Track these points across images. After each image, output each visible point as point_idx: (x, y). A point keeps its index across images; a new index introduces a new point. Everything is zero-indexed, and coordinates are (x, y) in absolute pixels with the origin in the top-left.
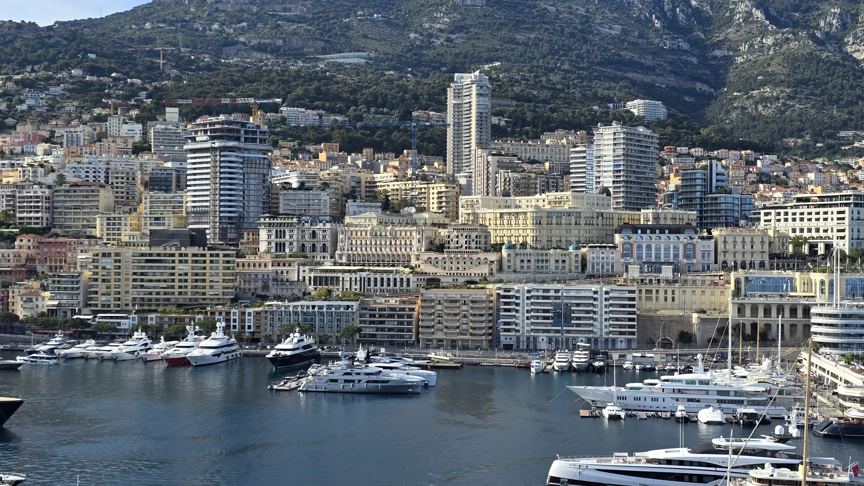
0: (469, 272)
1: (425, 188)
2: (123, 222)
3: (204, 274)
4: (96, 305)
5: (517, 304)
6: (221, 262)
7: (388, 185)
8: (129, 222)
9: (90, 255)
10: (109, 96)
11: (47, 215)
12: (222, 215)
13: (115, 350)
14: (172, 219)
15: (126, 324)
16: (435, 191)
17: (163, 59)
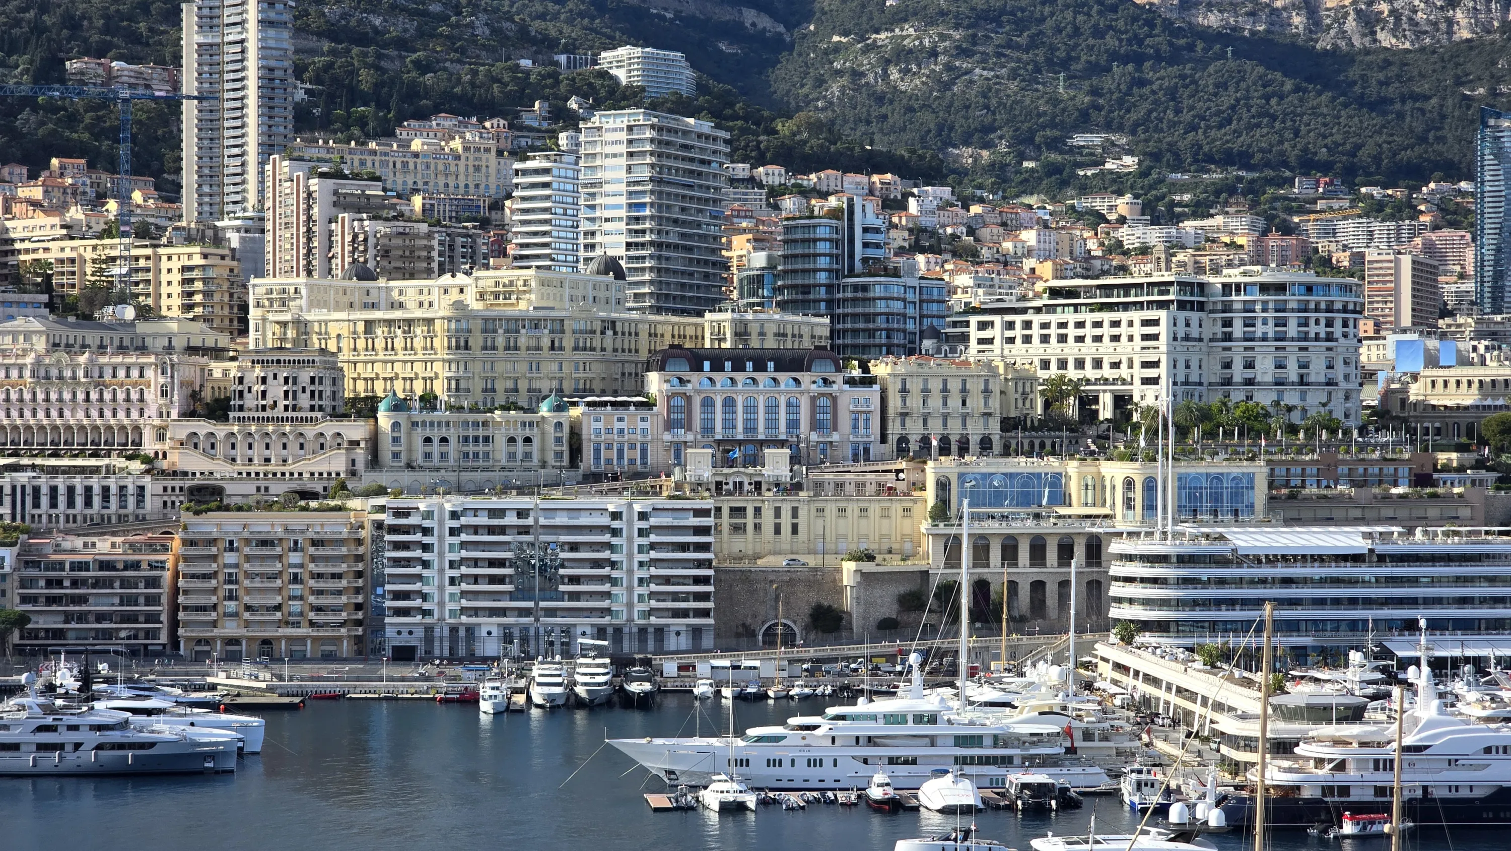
0: (295, 468)
1: (148, 258)
5: (426, 548)
7: (46, 250)
16: (176, 265)
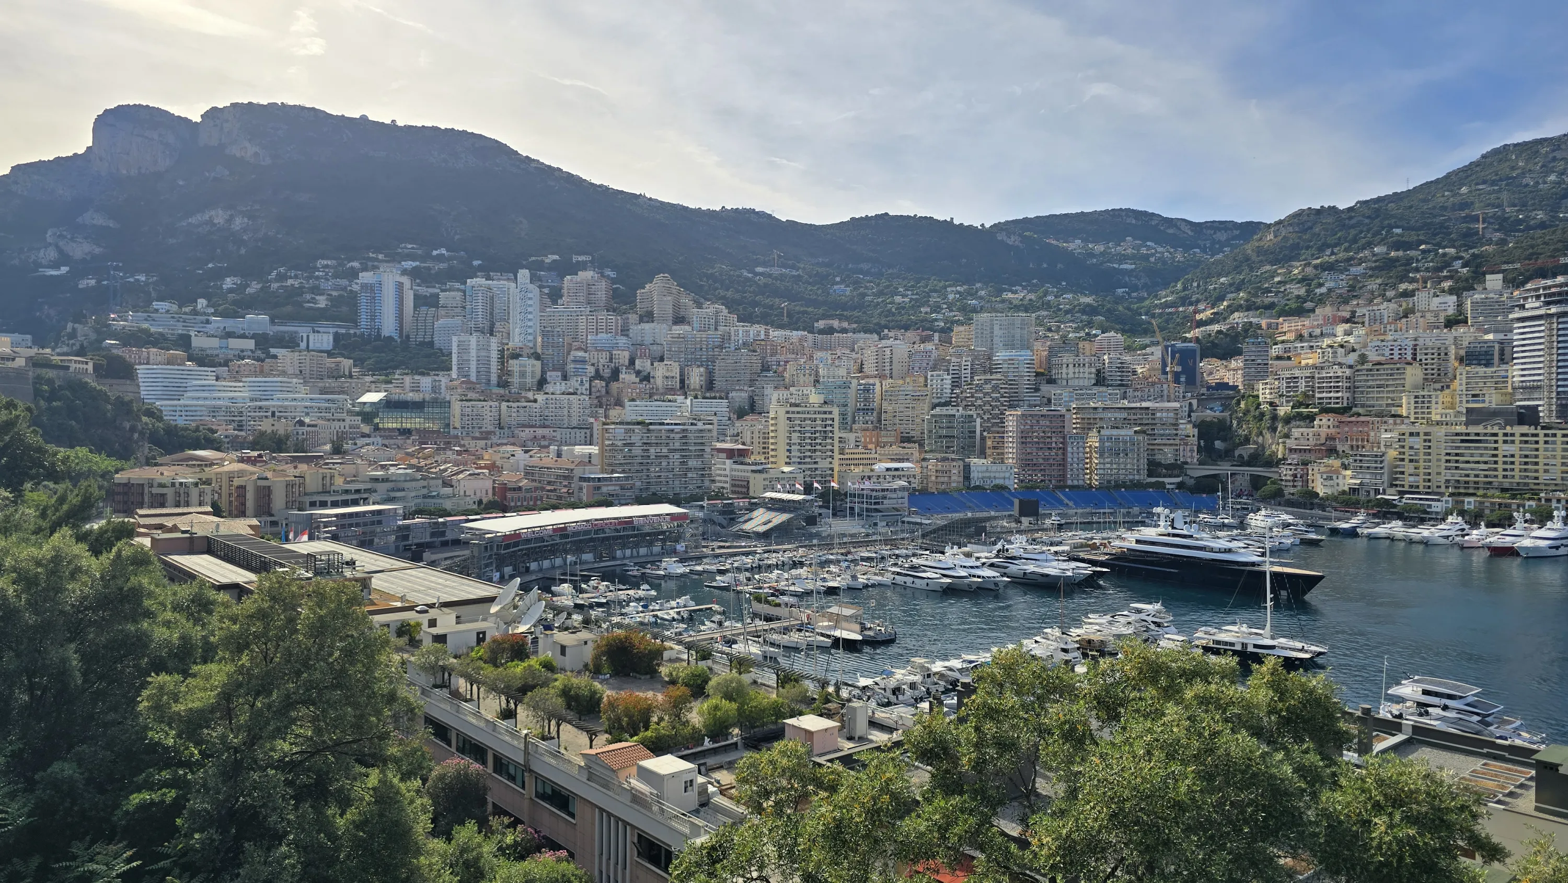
2: (1434, 400)
3: (1536, 456)
4: (1403, 486)
6: (1559, 443)
8: (1440, 400)
9: (1395, 434)
10: (1417, 270)
11: (1348, 395)
12: (1560, 389)
13: (1426, 533)
14: (1494, 396)
15: (1437, 507)
17: (1484, 222)
